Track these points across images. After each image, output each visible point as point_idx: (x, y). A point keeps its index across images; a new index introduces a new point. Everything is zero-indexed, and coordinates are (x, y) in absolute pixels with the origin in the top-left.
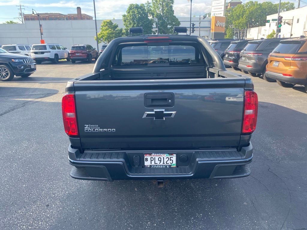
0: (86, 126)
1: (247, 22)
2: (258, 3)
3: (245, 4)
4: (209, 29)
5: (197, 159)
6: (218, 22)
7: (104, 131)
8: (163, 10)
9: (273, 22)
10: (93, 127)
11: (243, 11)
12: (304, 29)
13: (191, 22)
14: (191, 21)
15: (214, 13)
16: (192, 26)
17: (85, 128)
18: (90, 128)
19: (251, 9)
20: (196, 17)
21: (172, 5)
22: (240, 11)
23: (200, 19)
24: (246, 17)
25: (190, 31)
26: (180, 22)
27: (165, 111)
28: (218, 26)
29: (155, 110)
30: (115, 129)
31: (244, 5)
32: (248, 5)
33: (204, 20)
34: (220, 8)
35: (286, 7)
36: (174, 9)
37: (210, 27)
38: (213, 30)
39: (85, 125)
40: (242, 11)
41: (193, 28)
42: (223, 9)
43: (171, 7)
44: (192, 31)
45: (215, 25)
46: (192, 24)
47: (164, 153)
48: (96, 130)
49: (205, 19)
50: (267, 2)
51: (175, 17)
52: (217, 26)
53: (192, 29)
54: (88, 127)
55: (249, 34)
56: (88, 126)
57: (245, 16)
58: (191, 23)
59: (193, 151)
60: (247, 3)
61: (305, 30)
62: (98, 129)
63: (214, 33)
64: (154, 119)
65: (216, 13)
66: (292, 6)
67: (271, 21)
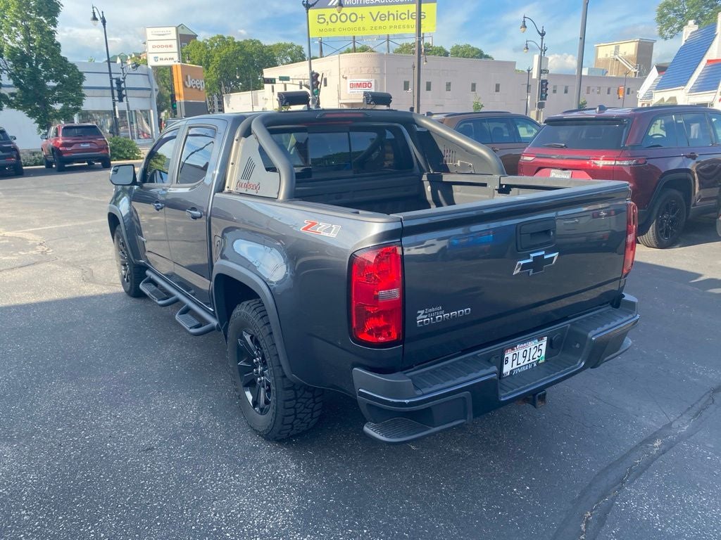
0: (420, 314)
1: (219, 80)
2: (236, 41)
3: (207, 41)
4: (149, 92)
5: (590, 335)
6: (189, 77)
7: (451, 317)
8: (28, 40)
9: (281, 82)
10: (432, 312)
11: (207, 57)
12: (339, 98)
13: (111, 76)
14: (110, 73)
15: (156, 55)
16: (115, 85)
17: (418, 318)
18: (426, 316)
19: (224, 52)
20: (96, 61)
21: (52, 28)
22: (201, 55)
23: (123, 69)
24: (214, 69)
25: (113, 97)
26: (85, 74)
27: (546, 254)
28: (191, 87)
29: (532, 255)
30: (469, 309)
31: (205, 42)
32: (216, 44)
33: (136, 72)
34: (167, 46)
35: (290, 54)
36: (58, 38)
37: (149, 89)
38: (180, 96)
39: (419, 312)
40: (204, 56)
41: (120, 90)
42: (175, 49)
43: (51, 33)
44: (118, 97)
45: (185, 86)
46: (114, 81)
47: (530, 340)
48: (437, 317)
49: (139, 70)
50: (252, 41)
51: (65, 60)
52: (189, 86)
53: (116, 93)
54: (424, 314)
55: (228, 106)
56: (422, 312)
57: (212, 66)
58: (111, 79)
59: (567, 324)
60: (212, 38)
61: (341, 101)
62: (442, 316)
63: (185, 102)
64: (531, 273)
65: (160, 56)
66: (300, 52)
67: (277, 81)
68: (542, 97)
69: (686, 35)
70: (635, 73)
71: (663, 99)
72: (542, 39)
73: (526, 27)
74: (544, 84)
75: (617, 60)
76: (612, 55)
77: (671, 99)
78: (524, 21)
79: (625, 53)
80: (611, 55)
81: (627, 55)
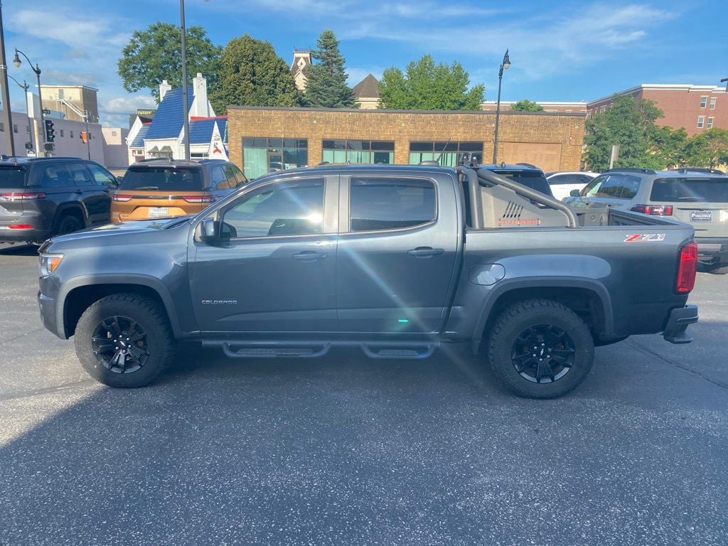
68: (48, 138)
69: (163, 92)
70: (85, 118)
71: (156, 148)
72: (38, 77)
73: (20, 61)
74: (50, 125)
75: (63, 104)
76: (58, 98)
77: (164, 148)
78: (17, 55)
79: (70, 98)
80: (56, 98)
81: (73, 100)
